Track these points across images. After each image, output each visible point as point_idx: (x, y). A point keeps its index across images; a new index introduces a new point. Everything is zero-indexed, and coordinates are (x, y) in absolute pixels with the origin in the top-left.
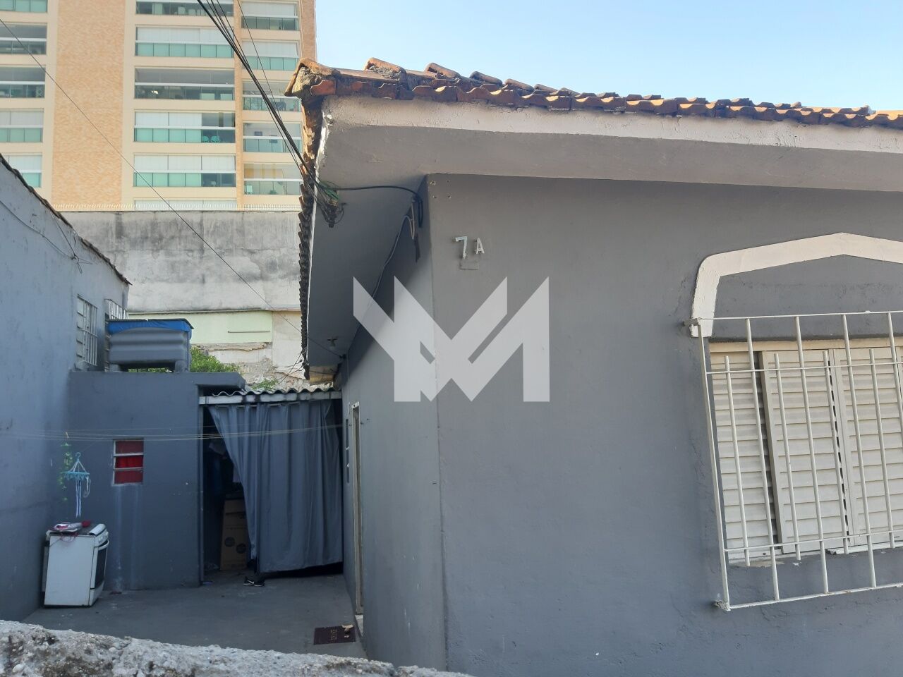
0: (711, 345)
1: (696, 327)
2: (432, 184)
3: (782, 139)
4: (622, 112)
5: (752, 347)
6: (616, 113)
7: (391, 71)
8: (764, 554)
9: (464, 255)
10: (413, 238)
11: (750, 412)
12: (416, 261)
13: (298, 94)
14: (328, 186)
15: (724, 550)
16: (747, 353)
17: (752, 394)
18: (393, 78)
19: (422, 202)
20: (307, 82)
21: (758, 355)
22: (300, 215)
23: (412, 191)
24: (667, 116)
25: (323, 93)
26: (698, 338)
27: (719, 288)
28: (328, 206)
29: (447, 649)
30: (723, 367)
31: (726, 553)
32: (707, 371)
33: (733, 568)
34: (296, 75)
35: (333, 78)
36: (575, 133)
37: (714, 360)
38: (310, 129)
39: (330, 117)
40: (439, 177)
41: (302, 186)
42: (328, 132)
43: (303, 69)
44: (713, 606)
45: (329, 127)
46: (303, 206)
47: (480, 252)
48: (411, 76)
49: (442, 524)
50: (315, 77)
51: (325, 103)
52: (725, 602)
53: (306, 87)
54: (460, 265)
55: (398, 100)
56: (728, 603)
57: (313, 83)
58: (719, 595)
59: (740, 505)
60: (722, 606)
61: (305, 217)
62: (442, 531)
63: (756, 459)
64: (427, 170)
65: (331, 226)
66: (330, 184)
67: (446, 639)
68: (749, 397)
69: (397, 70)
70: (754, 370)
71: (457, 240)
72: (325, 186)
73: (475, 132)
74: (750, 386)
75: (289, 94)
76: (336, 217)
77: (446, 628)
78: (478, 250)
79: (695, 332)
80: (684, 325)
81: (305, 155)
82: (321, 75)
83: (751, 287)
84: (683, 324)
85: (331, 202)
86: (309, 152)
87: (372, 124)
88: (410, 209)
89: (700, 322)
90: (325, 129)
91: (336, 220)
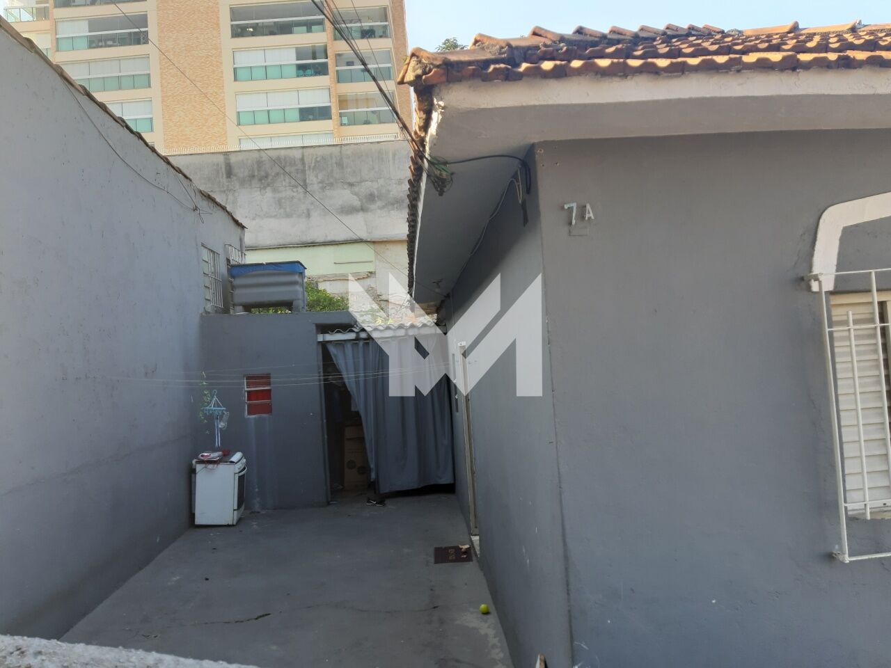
0: (832, 297)
1: (817, 282)
2: (539, 152)
4: (739, 71)
5: (876, 297)
6: (731, 73)
7: (498, 47)
8: (885, 504)
9: (574, 222)
10: (520, 202)
11: (874, 363)
12: (524, 225)
13: (411, 83)
14: (439, 161)
15: (844, 504)
16: (871, 303)
17: (876, 344)
18: (500, 54)
19: (529, 169)
20: (419, 72)
21: (882, 305)
22: (410, 181)
23: (517, 158)
24: (787, 71)
25: (434, 82)
26: (819, 293)
27: (842, 240)
28: (437, 177)
29: (568, 594)
30: (845, 318)
31: (846, 508)
32: (828, 328)
33: (852, 520)
34: (408, 64)
35: (444, 67)
36: (687, 97)
37: (835, 312)
38: (422, 113)
39: (442, 103)
40: (545, 144)
41: (412, 157)
42: (440, 117)
43: (414, 59)
44: (830, 557)
45: (441, 113)
46: (413, 175)
47: (590, 218)
48: (517, 48)
49: (560, 482)
50: (426, 67)
51: (436, 90)
52: (844, 554)
53: (418, 77)
54: (570, 232)
55: (507, 82)
56: (847, 556)
57: (425, 73)
58: (837, 547)
59: (860, 457)
60: (840, 557)
61: (414, 184)
62: (560, 487)
63: (879, 411)
64: (535, 139)
65: (441, 194)
66: (439, 159)
67: (568, 585)
68: (872, 348)
69: (504, 45)
70: (878, 325)
71: (566, 207)
72: (435, 162)
73: (585, 106)
75: (402, 82)
76: (445, 187)
77: (567, 576)
78: (587, 216)
79: (815, 287)
80: (803, 281)
81: (416, 133)
82: (432, 64)
83: (876, 237)
84: (802, 279)
85: (441, 174)
86: (420, 130)
87: (483, 106)
88: (516, 173)
89: (821, 278)
90: (437, 113)
91: (445, 189)
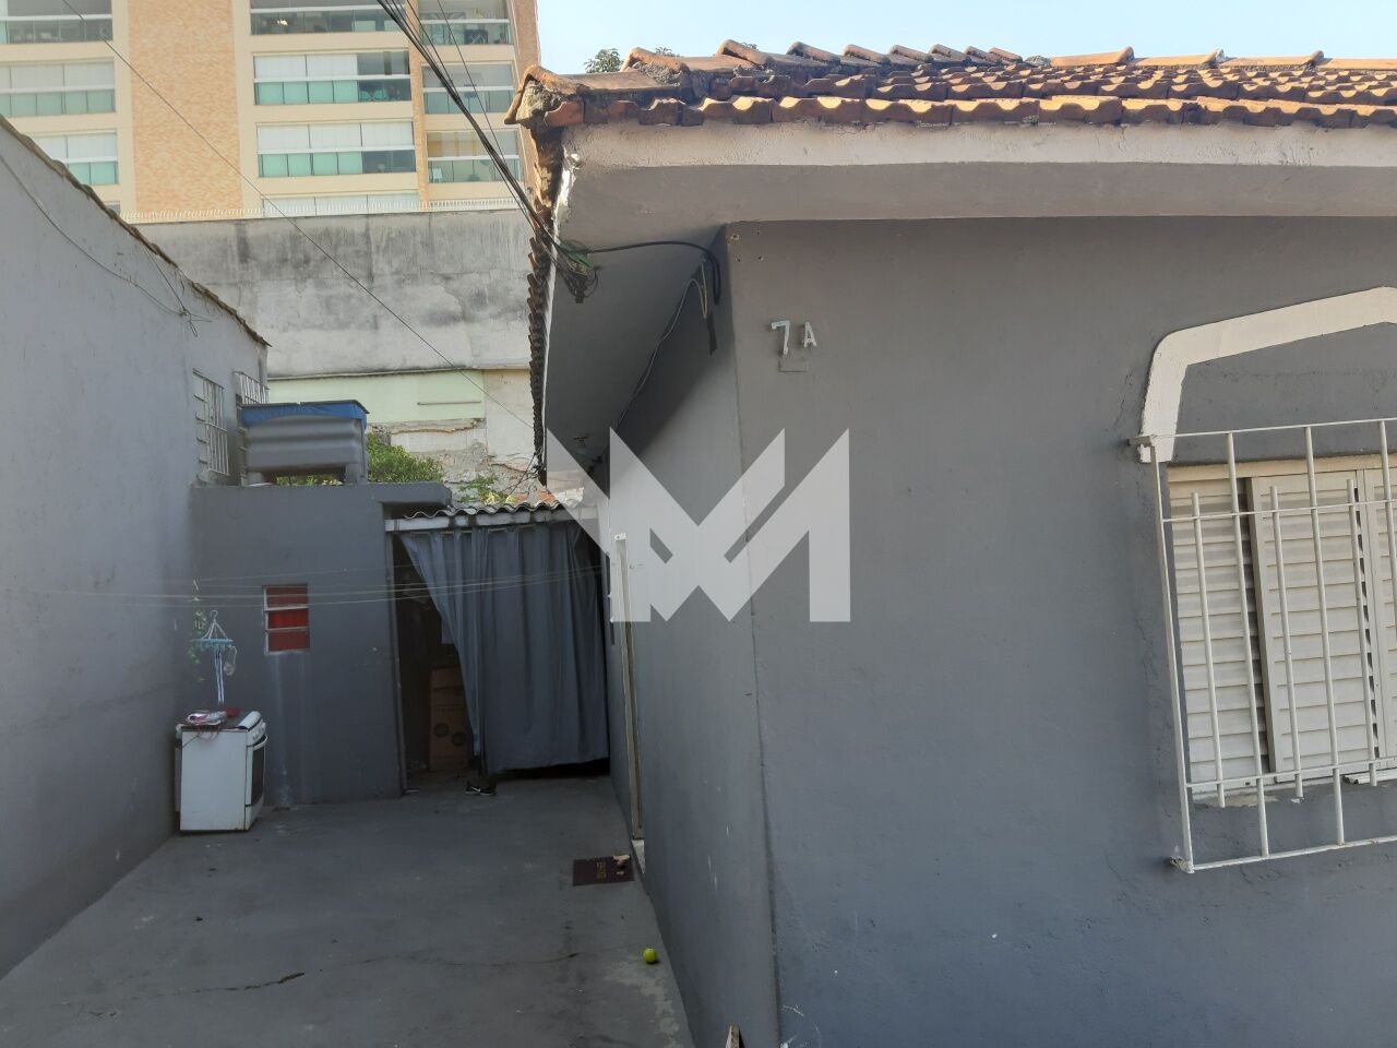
0: (1170, 471)
1: (1148, 449)
2: (733, 239)
3: (1289, 153)
4: (1034, 124)
5: (1236, 472)
6: (1024, 126)
7: (666, 70)
8: (1248, 784)
9: (786, 349)
10: (705, 316)
11: (1231, 571)
12: (711, 354)
13: (525, 123)
14: (574, 247)
15: (1186, 785)
16: (1228, 480)
17: (1234, 543)
18: (671, 82)
19: (718, 266)
20: (539, 105)
21: (1245, 483)
22: (530, 278)
23: (700, 248)
24: (1106, 126)
25: (564, 122)
26: (1151, 465)
27: (1185, 384)
28: (574, 275)
29: (774, 931)
30: (1189, 502)
31: (1189, 790)
32: (1164, 518)
33: (1199, 808)
34: (522, 92)
35: (579, 98)
36: (957, 161)
37: (1174, 493)
38: (545, 170)
39: (575, 156)
40: (742, 226)
41: (532, 240)
42: (574, 179)
43: (531, 84)
44: (1168, 865)
45: (575, 172)
46: (535, 268)
47: (810, 345)
48: (698, 73)
49: (762, 755)
50: (550, 98)
51: (567, 135)
52: (1187, 860)
53: (537, 113)
54: (780, 366)
55: (679, 127)
56: (1191, 862)
57: (548, 107)
58: (1177, 849)
59: (1211, 713)
60: (1182, 866)
61: (537, 282)
62: (763, 765)
63: (1238, 642)
64: (727, 218)
65: (580, 299)
66: (577, 245)
67: (773, 917)
68: (1229, 547)
69: (676, 68)
70: (1238, 514)
71: (774, 326)
72: (569, 249)
73: (802, 169)
74: (1229, 507)
75: (511, 120)
76: (586, 288)
77: (772, 903)
78: (806, 341)
79: (1145, 455)
80: (1129, 445)
81: (537, 202)
82: (560, 94)
83: (1236, 381)
84: (1127, 443)
85: (578, 269)
86: (543, 198)
87: (641, 164)
88: (699, 269)
89: (1154, 442)
90: (568, 173)
91: (586, 293)
